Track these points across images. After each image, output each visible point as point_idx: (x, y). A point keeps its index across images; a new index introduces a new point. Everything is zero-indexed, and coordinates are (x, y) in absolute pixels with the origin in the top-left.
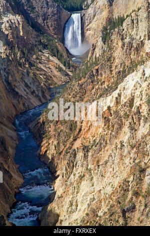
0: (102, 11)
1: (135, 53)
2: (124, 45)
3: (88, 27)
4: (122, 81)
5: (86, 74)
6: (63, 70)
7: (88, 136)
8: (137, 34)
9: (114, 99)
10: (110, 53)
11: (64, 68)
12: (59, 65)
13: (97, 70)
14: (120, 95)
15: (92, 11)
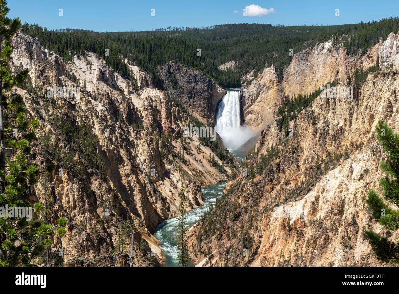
0: (269, 89)
1: (332, 142)
2: (316, 131)
3: (249, 109)
4: (318, 179)
5: (262, 169)
6: (218, 166)
7: (270, 256)
8: (334, 117)
9: (309, 204)
10: (296, 141)
11: (220, 163)
12: (214, 158)
13: (278, 165)
14: (317, 199)
15: (255, 89)
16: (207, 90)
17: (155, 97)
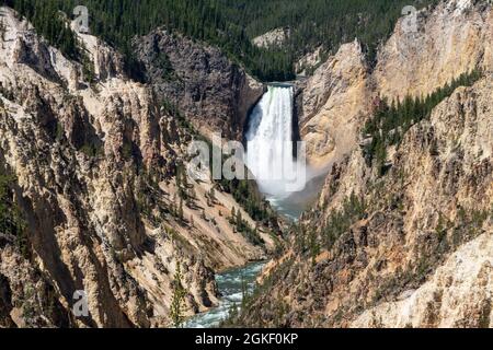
0: (348, 84)
1: (468, 189)
2: (438, 167)
3: (310, 122)
4: (440, 260)
5: (333, 239)
6: (248, 230)
8: (472, 141)
9: (423, 307)
10: (399, 186)
11: (252, 224)
12: (240, 215)
13: (364, 231)
14: (438, 297)
15: (322, 84)
16: (230, 85)
17: (128, 95)
